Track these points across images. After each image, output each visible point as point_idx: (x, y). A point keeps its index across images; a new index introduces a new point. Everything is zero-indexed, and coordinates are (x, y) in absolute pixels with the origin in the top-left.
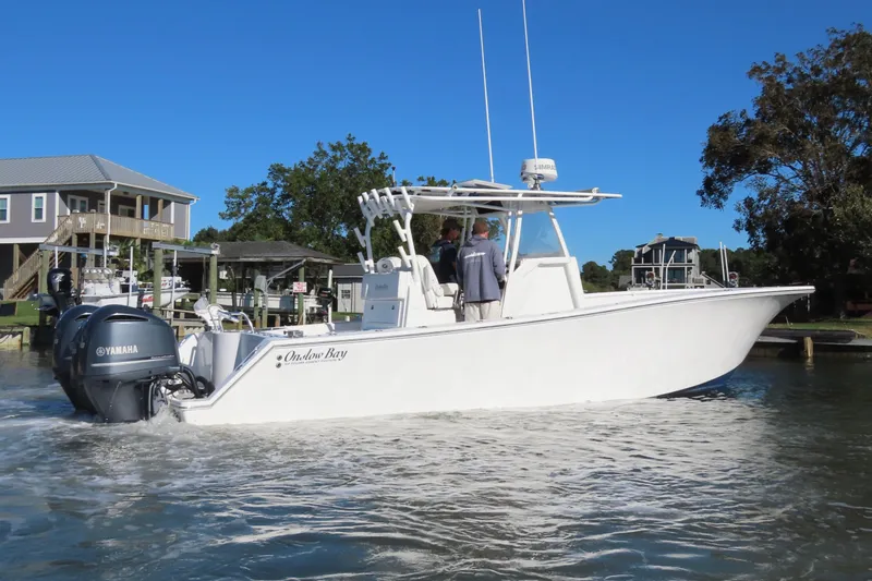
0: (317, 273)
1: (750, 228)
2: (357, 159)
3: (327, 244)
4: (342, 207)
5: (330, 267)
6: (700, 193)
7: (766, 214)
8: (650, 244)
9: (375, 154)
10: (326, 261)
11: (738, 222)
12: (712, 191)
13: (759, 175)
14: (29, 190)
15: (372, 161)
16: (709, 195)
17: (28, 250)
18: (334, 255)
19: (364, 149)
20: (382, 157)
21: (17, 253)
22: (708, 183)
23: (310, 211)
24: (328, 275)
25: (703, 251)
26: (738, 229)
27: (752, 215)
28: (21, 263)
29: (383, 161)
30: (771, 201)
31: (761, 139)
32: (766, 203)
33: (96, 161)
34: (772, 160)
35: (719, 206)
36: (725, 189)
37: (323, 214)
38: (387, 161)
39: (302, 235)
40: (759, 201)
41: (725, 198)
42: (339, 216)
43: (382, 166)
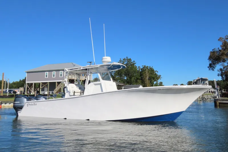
0: (120, 87)
1: (222, 75)
2: (128, 62)
3: (122, 81)
4: (125, 73)
5: (123, 86)
6: (208, 67)
7: (225, 72)
8: (196, 79)
9: (132, 61)
10: (122, 85)
11: (219, 74)
12: (211, 66)
13: (223, 63)
14: (59, 70)
15: (132, 62)
16: (211, 68)
17: (59, 83)
18: (124, 83)
19: (130, 59)
20: (134, 61)
21: (57, 84)
22: (210, 65)
23: (118, 74)
24: (122, 88)
25: (209, 81)
26: (218, 76)
27: (222, 72)
28: (57, 86)
29: (134, 62)
30: (226, 69)
31: (223, 54)
32: (225, 69)
33: (72, 64)
34: (226, 59)
35: (213, 70)
36: (215, 66)
37: (121, 74)
38: (135, 63)
39: (116, 79)
40: (223, 69)
41: (215, 68)
42: (124, 75)
43: (134, 63)
